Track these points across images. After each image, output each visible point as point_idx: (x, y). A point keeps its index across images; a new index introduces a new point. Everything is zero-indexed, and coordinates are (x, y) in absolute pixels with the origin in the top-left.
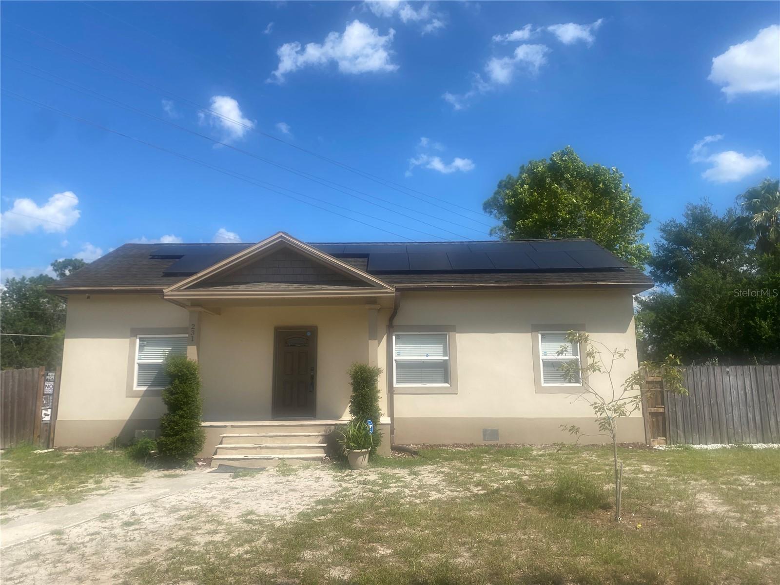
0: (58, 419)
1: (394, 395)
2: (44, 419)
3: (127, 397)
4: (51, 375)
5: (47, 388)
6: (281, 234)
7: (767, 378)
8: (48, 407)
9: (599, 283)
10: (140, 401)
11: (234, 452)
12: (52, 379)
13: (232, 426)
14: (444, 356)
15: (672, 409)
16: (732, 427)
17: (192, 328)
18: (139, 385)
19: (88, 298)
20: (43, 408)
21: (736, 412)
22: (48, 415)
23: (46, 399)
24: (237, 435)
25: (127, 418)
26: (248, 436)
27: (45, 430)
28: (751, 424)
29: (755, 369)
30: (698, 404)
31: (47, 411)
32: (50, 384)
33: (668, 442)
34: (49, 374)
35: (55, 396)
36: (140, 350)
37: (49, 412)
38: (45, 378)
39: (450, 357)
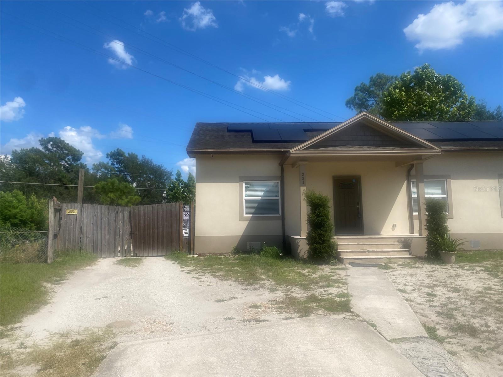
0: (196, 236)
1: (414, 220)
2: (184, 236)
3: (240, 221)
4: (187, 207)
5: (185, 216)
6: (365, 113)
8: (187, 228)
11: (352, 254)
12: (188, 210)
14: (443, 195)
17: (303, 176)
18: (247, 213)
19: (212, 156)
20: (183, 229)
22: (187, 233)
23: (185, 223)
24: (347, 244)
25: (241, 234)
26: (355, 245)
27: (186, 242)
31: (186, 230)
32: (186, 213)
34: (185, 206)
35: (192, 221)
36: (246, 191)
37: (188, 231)
38: (183, 209)
39: (447, 196)
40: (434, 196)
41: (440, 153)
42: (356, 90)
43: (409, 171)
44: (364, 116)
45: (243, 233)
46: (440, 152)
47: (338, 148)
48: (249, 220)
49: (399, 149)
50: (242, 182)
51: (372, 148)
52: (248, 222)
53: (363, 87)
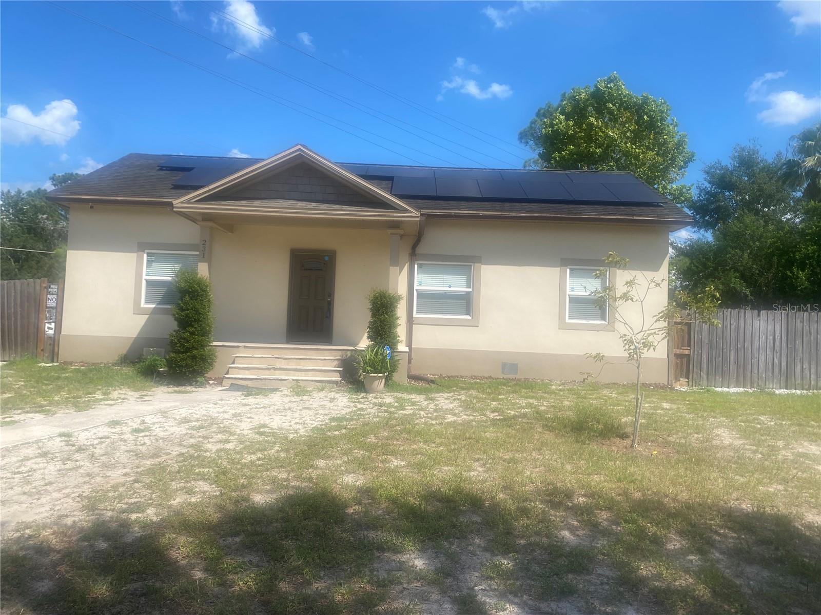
0: (62, 333)
1: (414, 325)
2: (47, 333)
3: (134, 314)
4: (54, 288)
5: (49, 301)
6: (299, 147)
7: (799, 324)
8: (51, 321)
9: (635, 218)
10: (149, 318)
11: (247, 372)
12: (55, 291)
13: (245, 347)
14: (467, 288)
15: (698, 352)
16: (756, 372)
17: (203, 244)
18: (147, 302)
19: (91, 207)
20: (46, 321)
21: (762, 358)
22: (52, 329)
23: (49, 312)
24: (251, 356)
25: (135, 336)
26: (262, 358)
27: (49, 343)
28: (777, 370)
29: (788, 314)
30: (724, 347)
31: (51, 324)
32: (52, 297)
33: (691, 384)
34: (52, 286)
35: (59, 309)
36: (148, 267)
37: (53, 325)
38: (48, 290)
39: (473, 290)
40: (452, 289)
41: (418, 219)
43: (414, 248)
44: (298, 153)
45: (139, 333)
47: (257, 203)
48: (149, 313)
49: (353, 208)
50: (141, 251)
52: (147, 316)
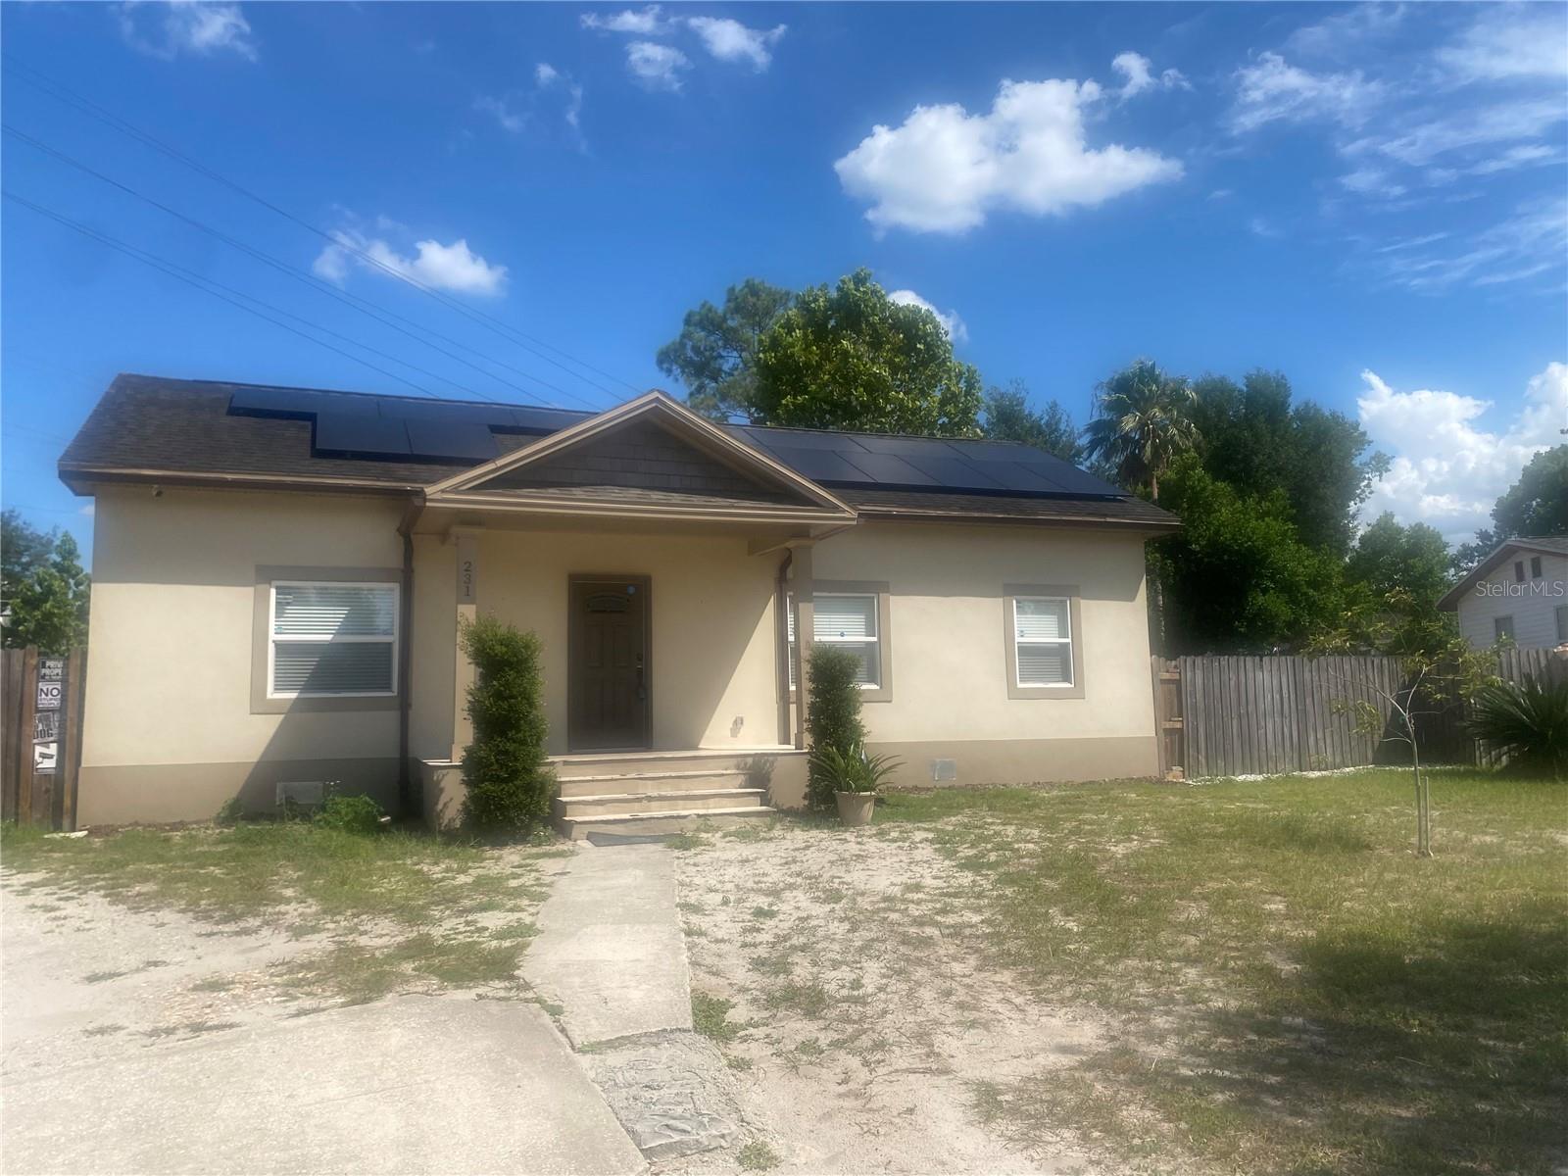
0: (84, 764)
2: (39, 766)
3: (252, 714)
4: (54, 667)
5: (43, 696)
6: (656, 394)
8: (51, 739)
12: (58, 675)
17: (466, 570)
18: (277, 689)
19: (159, 494)
20: (35, 741)
22: (51, 757)
23: (46, 720)
25: (255, 760)
26: (612, 780)
27: (44, 789)
31: (48, 747)
32: (50, 688)
33: (1186, 773)
34: (48, 663)
35: (71, 713)
36: (279, 613)
37: (53, 749)
38: (39, 672)
39: (879, 638)
40: (846, 639)
41: (855, 523)
42: (688, 321)
43: (783, 568)
44: (654, 405)
45: (265, 754)
46: (853, 519)
47: (578, 492)
48: (286, 710)
49: (747, 503)
50: (265, 583)
51: (676, 498)
52: (283, 716)
53: (707, 315)
